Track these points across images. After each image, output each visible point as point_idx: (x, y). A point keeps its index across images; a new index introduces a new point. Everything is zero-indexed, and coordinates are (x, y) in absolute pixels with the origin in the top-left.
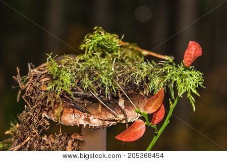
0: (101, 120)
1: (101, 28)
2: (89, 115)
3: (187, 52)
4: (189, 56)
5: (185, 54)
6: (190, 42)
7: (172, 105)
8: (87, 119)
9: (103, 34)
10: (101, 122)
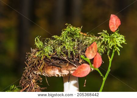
0: (68, 70)
1: (70, 24)
2: (61, 68)
3: (110, 21)
4: (112, 24)
5: (110, 23)
6: (112, 15)
7: (110, 59)
8: (60, 71)
9: (71, 27)
10: (68, 72)
